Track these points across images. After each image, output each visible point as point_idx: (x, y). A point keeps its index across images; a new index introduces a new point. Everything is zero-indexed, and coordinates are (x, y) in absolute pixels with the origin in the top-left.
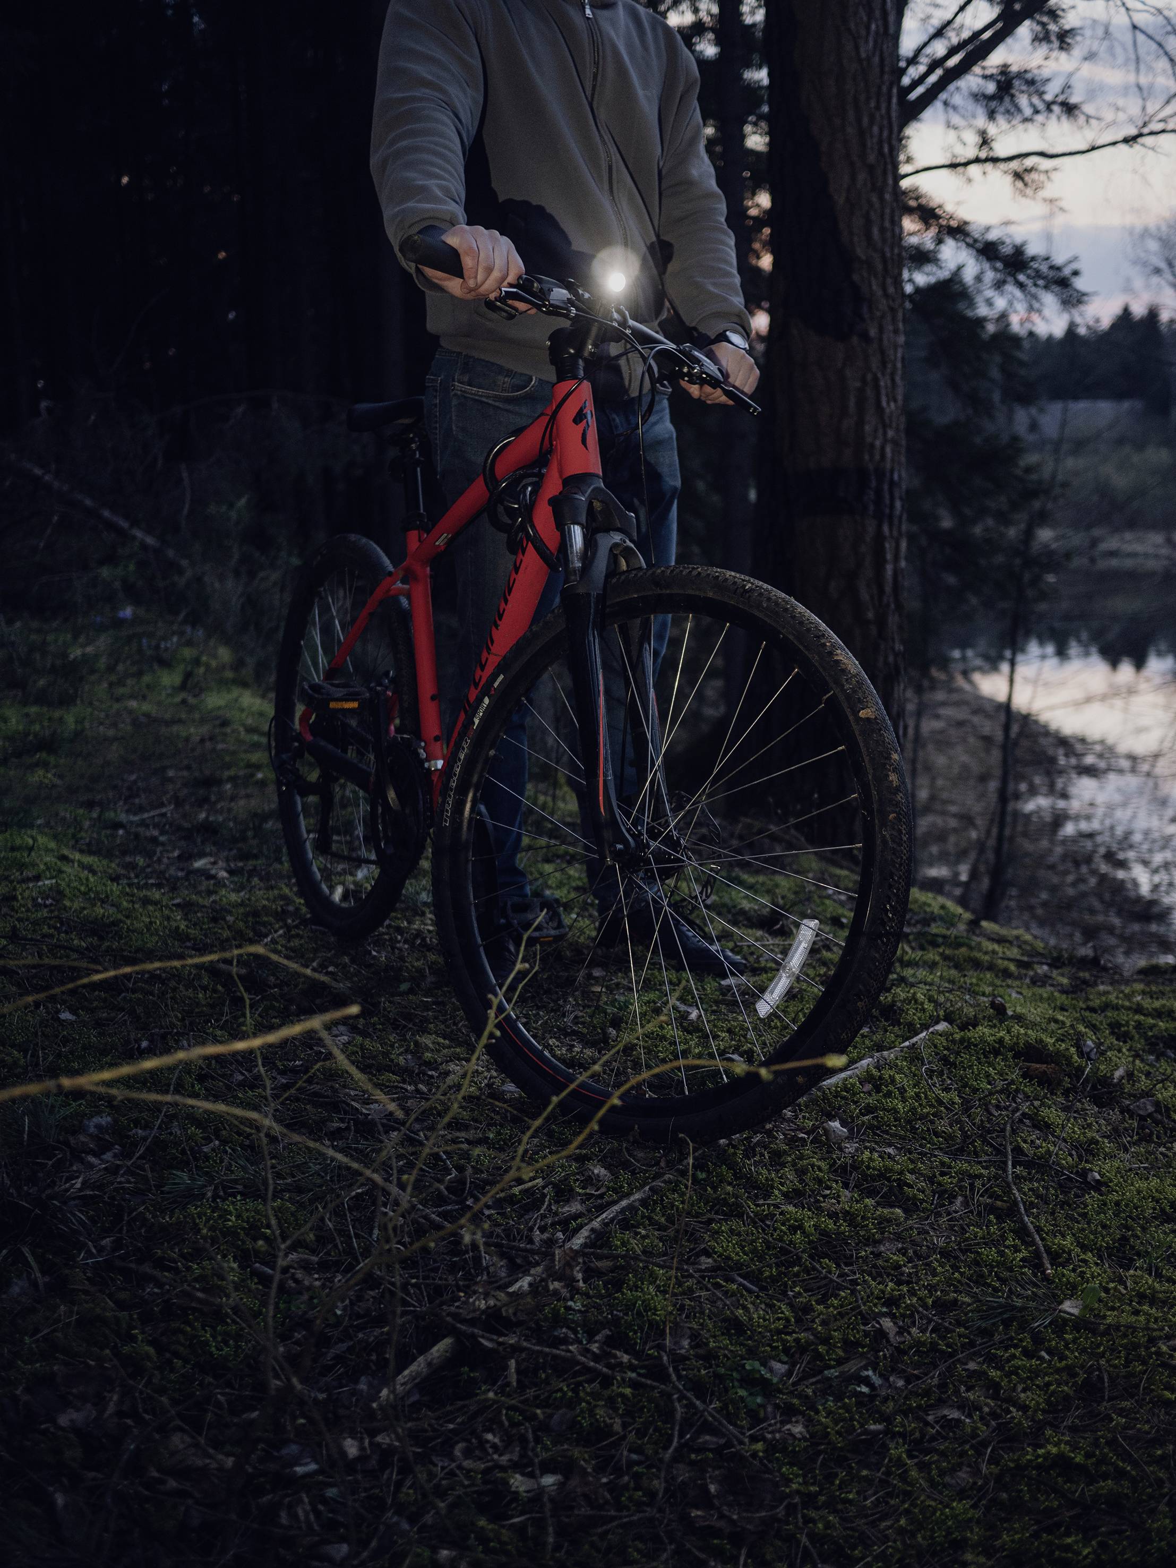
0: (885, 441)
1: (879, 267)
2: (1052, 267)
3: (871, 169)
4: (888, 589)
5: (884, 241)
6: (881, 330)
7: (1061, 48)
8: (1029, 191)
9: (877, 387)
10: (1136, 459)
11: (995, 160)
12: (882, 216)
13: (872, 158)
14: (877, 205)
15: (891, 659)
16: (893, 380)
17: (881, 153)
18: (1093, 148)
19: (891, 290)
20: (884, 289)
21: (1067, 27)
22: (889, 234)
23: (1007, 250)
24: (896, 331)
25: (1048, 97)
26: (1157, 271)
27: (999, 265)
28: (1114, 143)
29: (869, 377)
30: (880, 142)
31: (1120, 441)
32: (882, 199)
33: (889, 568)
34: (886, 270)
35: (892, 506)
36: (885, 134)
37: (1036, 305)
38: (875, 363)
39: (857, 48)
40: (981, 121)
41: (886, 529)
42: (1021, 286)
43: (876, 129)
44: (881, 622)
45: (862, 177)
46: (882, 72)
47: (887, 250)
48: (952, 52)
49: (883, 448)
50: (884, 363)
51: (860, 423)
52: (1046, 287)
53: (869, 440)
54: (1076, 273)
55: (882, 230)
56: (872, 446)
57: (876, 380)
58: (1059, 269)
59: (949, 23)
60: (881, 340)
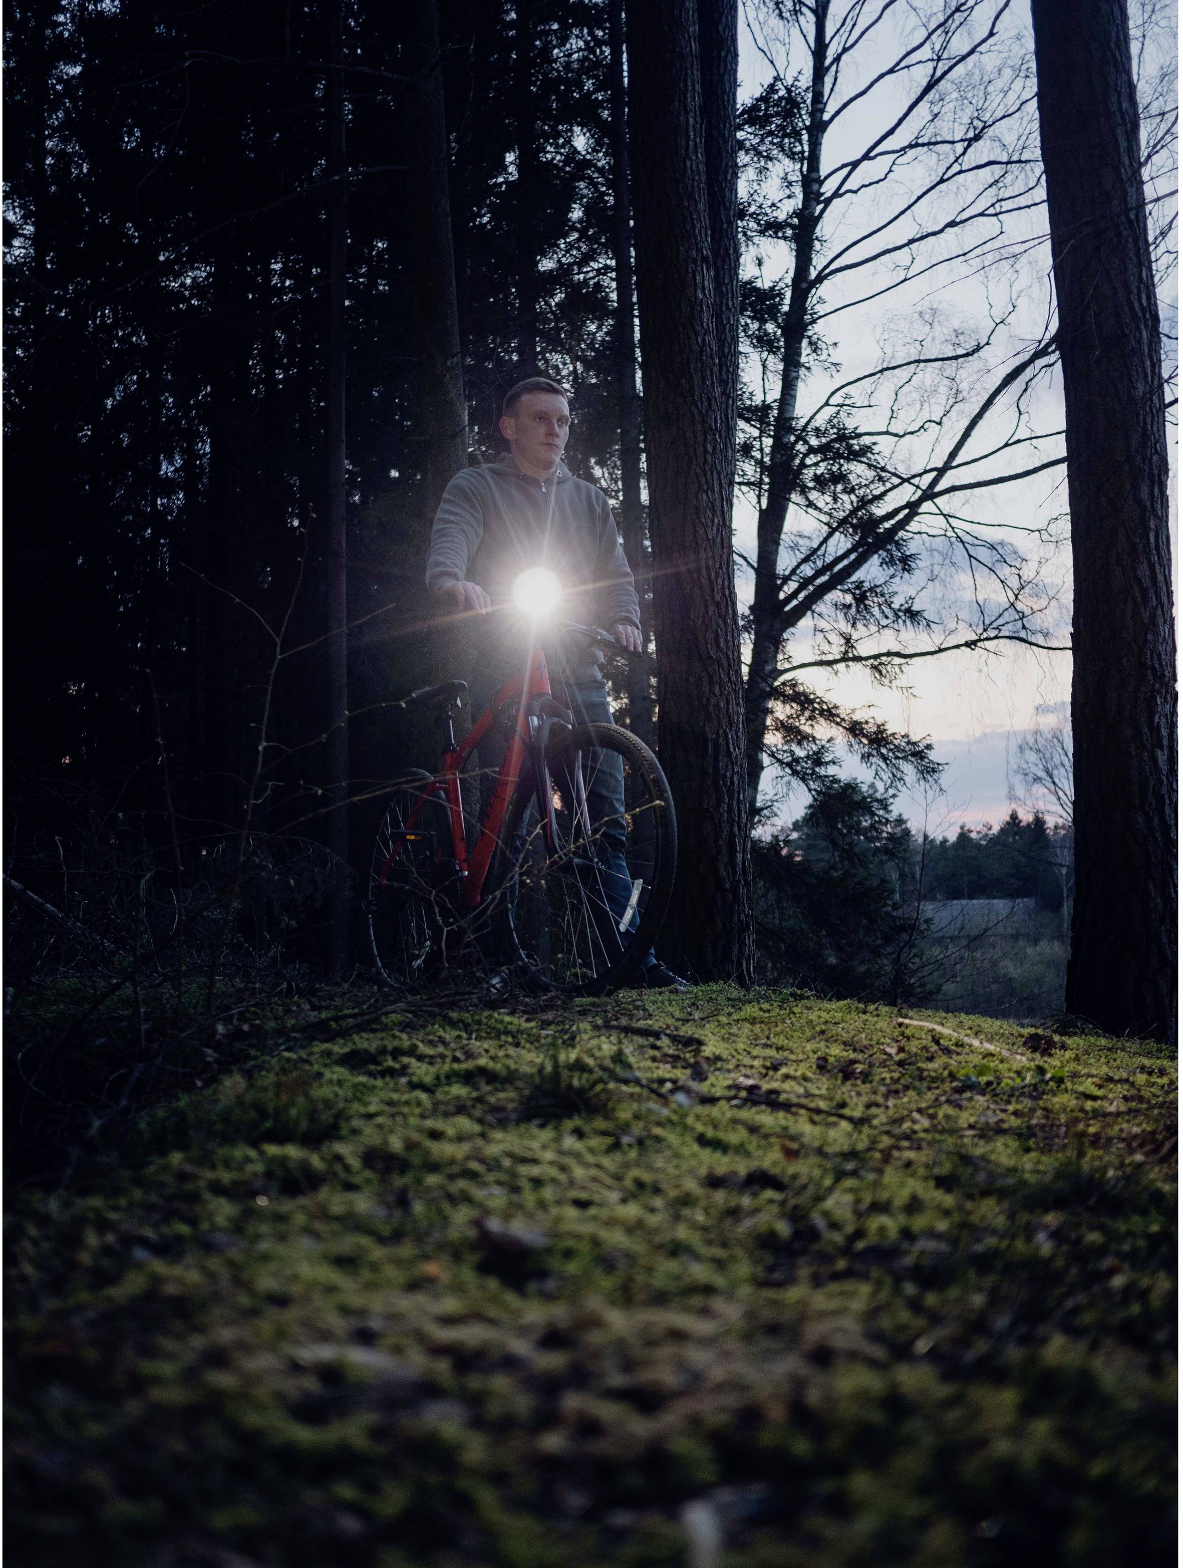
0: (733, 773)
1: (726, 664)
2: (908, 743)
3: (718, 604)
4: (739, 870)
5: (728, 648)
6: (728, 703)
7: (904, 569)
8: (886, 681)
9: (727, 738)
10: (1030, 951)
11: (858, 659)
12: (726, 632)
13: (718, 598)
14: (722, 626)
15: (743, 917)
16: (737, 735)
17: (724, 594)
18: (940, 650)
19: (734, 678)
20: (729, 678)
21: (908, 553)
22: (731, 644)
23: (871, 728)
24: (738, 705)
25: (896, 606)
26: (1037, 779)
27: (865, 741)
28: (958, 647)
29: (721, 732)
30: (723, 588)
31: (1016, 937)
32: (725, 622)
33: (739, 857)
34: (729, 665)
35: (739, 816)
36: (726, 583)
37: (899, 775)
38: (725, 722)
39: (706, 533)
40: (845, 627)
41: (736, 830)
42: (885, 758)
43: (720, 580)
44: (735, 892)
45: (711, 609)
46: (723, 547)
47: (730, 654)
48: (819, 573)
49: (732, 777)
50: (731, 724)
51: (716, 761)
52: (904, 758)
53: (722, 772)
54: (929, 747)
55: (727, 641)
56: (725, 775)
57: (726, 734)
58: (914, 744)
59: (815, 551)
60: (728, 709)
